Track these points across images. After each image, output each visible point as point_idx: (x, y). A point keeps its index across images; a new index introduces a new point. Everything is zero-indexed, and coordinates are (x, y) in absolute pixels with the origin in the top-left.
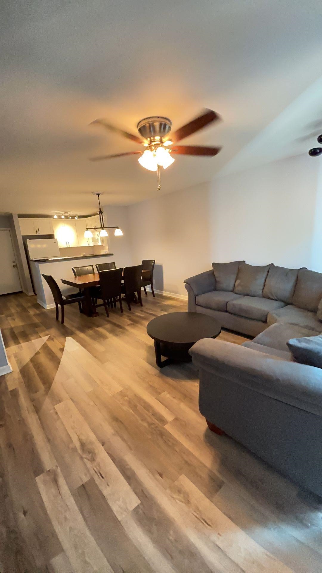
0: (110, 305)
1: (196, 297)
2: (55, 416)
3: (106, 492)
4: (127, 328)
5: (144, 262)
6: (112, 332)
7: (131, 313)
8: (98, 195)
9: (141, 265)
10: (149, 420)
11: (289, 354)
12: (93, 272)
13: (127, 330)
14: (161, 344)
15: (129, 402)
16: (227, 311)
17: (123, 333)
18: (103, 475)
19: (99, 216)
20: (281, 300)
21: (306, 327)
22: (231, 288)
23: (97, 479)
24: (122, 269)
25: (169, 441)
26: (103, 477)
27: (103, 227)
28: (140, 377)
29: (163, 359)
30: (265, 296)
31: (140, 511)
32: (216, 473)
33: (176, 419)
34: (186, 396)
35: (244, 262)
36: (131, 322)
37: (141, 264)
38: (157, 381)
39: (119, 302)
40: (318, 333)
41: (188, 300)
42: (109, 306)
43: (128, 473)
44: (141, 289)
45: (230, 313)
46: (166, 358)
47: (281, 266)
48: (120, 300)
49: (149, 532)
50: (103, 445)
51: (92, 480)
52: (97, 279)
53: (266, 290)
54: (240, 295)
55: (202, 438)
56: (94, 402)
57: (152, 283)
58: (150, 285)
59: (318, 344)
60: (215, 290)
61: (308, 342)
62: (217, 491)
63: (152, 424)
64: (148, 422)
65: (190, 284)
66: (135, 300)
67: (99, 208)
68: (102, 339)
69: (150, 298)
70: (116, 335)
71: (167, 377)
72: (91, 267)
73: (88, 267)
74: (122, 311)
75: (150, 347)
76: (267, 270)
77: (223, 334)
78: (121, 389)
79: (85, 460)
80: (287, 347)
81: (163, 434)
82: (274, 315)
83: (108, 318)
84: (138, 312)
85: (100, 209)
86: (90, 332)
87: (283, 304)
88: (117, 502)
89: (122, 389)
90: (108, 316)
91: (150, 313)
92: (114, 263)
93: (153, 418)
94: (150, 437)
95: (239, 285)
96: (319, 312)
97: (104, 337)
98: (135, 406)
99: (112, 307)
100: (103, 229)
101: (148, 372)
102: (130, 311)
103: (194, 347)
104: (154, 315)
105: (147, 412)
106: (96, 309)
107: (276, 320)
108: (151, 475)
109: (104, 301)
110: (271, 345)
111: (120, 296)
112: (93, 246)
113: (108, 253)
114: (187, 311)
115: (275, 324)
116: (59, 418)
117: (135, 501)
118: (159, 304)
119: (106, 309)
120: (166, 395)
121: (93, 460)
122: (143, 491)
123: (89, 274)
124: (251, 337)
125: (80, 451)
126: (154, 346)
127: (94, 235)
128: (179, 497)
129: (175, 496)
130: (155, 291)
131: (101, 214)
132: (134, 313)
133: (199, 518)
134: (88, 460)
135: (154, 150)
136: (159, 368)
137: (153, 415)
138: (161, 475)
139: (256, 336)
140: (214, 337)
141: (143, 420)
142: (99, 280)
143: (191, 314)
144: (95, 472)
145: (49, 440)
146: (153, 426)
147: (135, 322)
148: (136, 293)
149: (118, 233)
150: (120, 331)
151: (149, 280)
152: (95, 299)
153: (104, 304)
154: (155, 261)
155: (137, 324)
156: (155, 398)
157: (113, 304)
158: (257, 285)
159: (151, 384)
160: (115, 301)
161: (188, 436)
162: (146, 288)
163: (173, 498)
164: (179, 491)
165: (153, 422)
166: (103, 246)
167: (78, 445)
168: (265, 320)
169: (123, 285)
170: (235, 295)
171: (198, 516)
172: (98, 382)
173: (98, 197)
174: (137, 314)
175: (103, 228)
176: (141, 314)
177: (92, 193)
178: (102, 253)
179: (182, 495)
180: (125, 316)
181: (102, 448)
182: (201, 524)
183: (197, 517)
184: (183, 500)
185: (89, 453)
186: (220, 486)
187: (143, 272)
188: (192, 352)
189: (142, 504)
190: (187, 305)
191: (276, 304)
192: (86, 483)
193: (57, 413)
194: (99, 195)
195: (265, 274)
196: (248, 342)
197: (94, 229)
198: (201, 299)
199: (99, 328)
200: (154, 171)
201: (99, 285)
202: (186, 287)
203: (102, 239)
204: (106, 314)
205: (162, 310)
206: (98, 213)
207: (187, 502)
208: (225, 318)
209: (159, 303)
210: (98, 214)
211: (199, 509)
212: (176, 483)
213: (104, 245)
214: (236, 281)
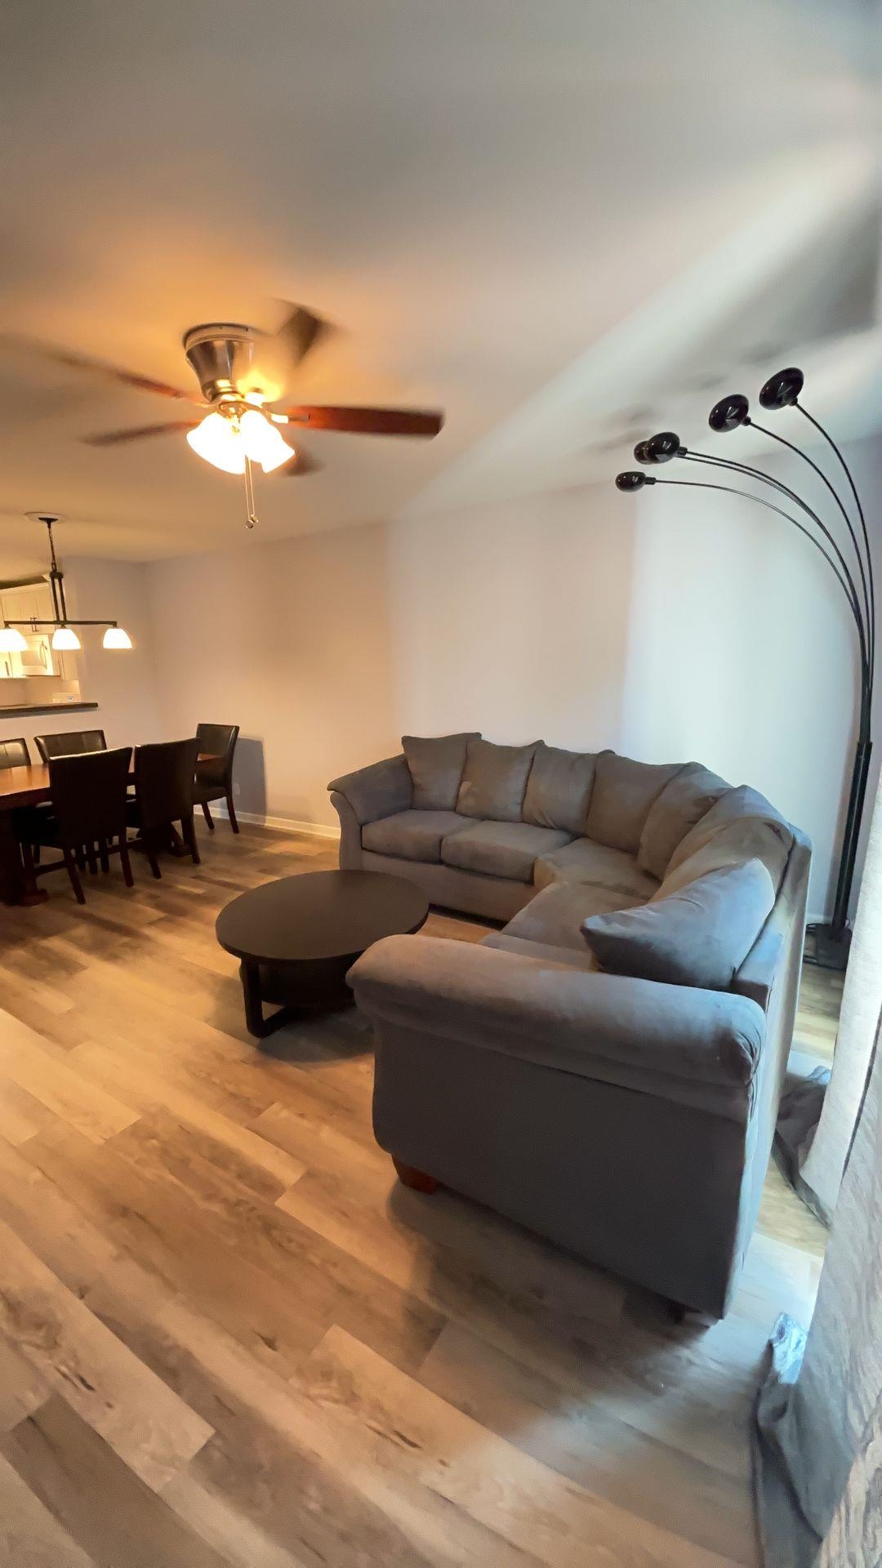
0: (87, 864)
1: (361, 828)
3: (105, 1424)
4: (149, 931)
5: (203, 729)
6: (98, 948)
7: (157, 886)
8: (49, 521)
9: (192, 739)
10: (229, 1193)
11: (587, 956)
12: (26, 760)
13: (148, 939)
14: (261, 968)
15: (164, 1152)
16: (440, 862)
17: (133, 948)
18: (90, 1382)
19: (47, 586)
20: (562, 828)
21: (617, 889)
22: (450, 801)
23: (70, 1394)
24: (129, 750)
25: (290, 1240)
26: (89, 1387)
27: (62, 619)
28: (194, 1074)
29: (268, 1010)
30: (526, 820)
31: (216, 1455)
32: (424, 1297)
33: (310, 1175)
34: (337, 1108)
35: (479, 735)
36: (162, 915)
37: (191, 734)
38: (251, 1079)
39: (119, 853)
40: (643, 901)
41: (339, 837)
42: (82, 868)
43: (172, 1360)
44: (195, 813)
45: (448, 865)
46: (277, 1006)
47: (561, 747)
48: (124, 848)
49: (247, 1505)
50: (82, 1297)
51: (57, 1402)
52: (42, 782)
53: (528, 804)
54: (470, 819)
55: (383, 1212)
56: (42, 1172)
57: (228, 793)
58: (224, 799)
59: (643, 923)
60: (412, 807)
61: (626, 920)
62: (428, 1348)
63: (239, 1203)
64: (225, 1201)
65: (345, 793)
66: (173, 844)
67: (51, 561)
68: (63, 973)
69: (224, 837)
70: (113, 957)
71: (281, 1062)
72: (18, 747)
73: (8, 745)
74: (130, 882)
75: (228, 982)
76: (531, 757)
77: (435, 921)
78: (134, 1117)
79: (27, 1348)
80: (581, 937)
81: (271, 1227)
82: (549, 865)
83: (83, 906)
84: (185, 884)
85: (54, 564)
86: (19, 953)
87: (564, 837)
88: (145, 1446)
89: (139, 1117)
90: (81, 900)
91: (226, 883)
92: (101, 733)
93: (241, 1186)
94: (232, 1242)
95: (469, 793)
96: (643, 852)
97: (68, 967)
98: (185, 1161)
99: (94, 870)
100: (63, 627)
101: (220, 1058)
102: (158, 880)
103: (360, 964)
104: (237, 887)
105: (220, 1172)
106: (37, 880)
107: (554, 875)
108: (240, 1349)
109: (67, 854)
110: (545, 938)
111: (122, 835)
112: (24, 677)
113: (78, 700)
114: (338, 868)
115: (552, 885)
117: (197, 1432)
118: (253, 855)
119: (72, 875)
120: (279, 1114)
121: (51, 1344)
122: (218, 1399)
123: (10, 767)
124: (498, 924)
125: (5, 1326)
126: (238, 978)
127: (30, 643)
128: (325, 1392)
129: (315, 1391)
130: (241, 817)
131: (56, 581)
132: (170, 887)
133: (384, 1432)
134: (38, 1347)
135: (235, 416)
136: (257, 1041)
137: (240, 1176)
138: (270, 1343)
139: (510, 920)
140: (413, 931)
141: (209, 1197)
142: (48, 785)
143: (350, 876)
144: (64, 1376)
146: (241, 1209)
147: (175, 914)
148: (177, 824)
149: (116, 639)
150: (125, 945)
151: (218, 783)
152: (32, 847)
153: (67, 863)
154: (237, 728)
155: (181, 919)
156: (247, 1128)
157: (99, 860)
158: (508, 792)
159: (231, 1088)
160: (105, 853)
161: (344, 1214)
162: (210, 808)
163: (308, 1397)
164: (327, 1375)
165: (241, 1198)
166: (62, 680)
168: (528, 878)
169: (134, 800)
170: (461, 820)
171: (379, 1428)
172: (56, 1107)
173: (49, 527)
174: (181, 887)
175: (62, 623)
176: (196, 886)
177: (26, 514)
178: (57, 700)
179: (334, 1384)
180: (139, 896)
181: (80, 1303)
182: (392, 1447)
183: (379, 1433)
184: (336, 1396)
185: (39, 1326)
186: (435, 1333)
187: (199, 759)
188: (355, 977)
189: (218, 1434)
190: (338, 852)
191: (552, 837)
192: (38, 1410)
194: (52, 524)
195: (527, 766)
196: (493, 934)
197: (30, 626)
198: (376, 833)
199: (49, 938)
200: (236, 475)
201: (49, 803)
202: (334, 801)
203: (59, 656)
204: (74, 896)
205: (264, 871)
206: (47, 577)
207: (351, 1398)
208: (437, 881)
209: (249, 851)
210: (45, 581)
211: (382, 1409)
212: (317, 1354)
213: (66, 676)
214: (460, 785)
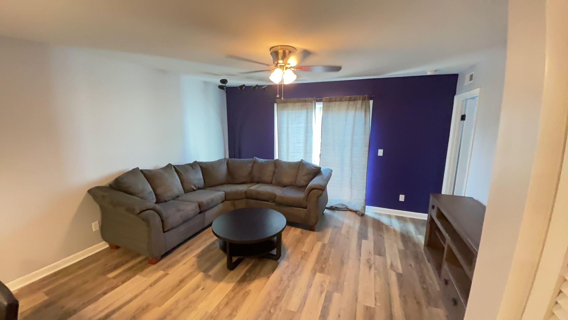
2: (377, 297)
23: (373, 253)
26: (370, 252)
51: (375, 254)
79: (373, 262)
116: (376, 293)
121: (369, 259)
125: (373, 266)
145: (389, 284)
167: (373, 269)
192: (377, 255)
193: (375, 299)
